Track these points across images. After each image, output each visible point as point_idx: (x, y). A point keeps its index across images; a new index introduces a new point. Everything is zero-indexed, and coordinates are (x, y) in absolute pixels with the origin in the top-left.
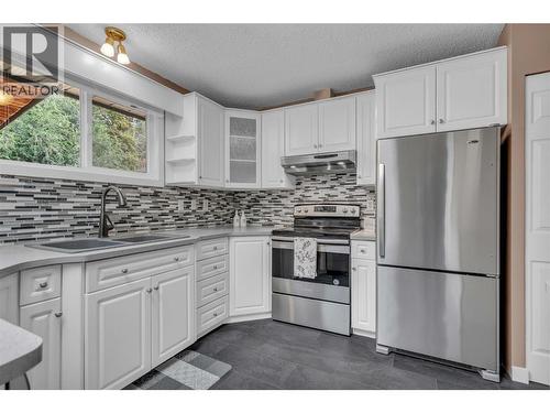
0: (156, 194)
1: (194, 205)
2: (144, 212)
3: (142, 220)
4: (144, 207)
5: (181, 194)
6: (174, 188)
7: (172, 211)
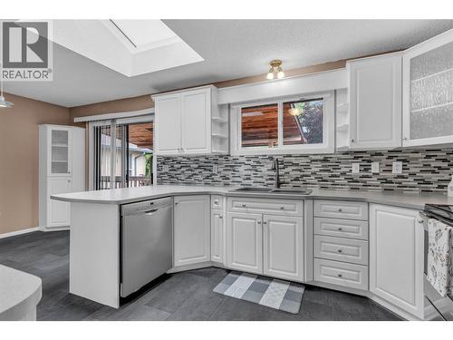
0: (325, 160)
1: (375, 167)
2: (314, 173)
3: (313, 179)
4: (314, 170)
5: (355, 158)
6: (347, 153)
7: (344, 174)
